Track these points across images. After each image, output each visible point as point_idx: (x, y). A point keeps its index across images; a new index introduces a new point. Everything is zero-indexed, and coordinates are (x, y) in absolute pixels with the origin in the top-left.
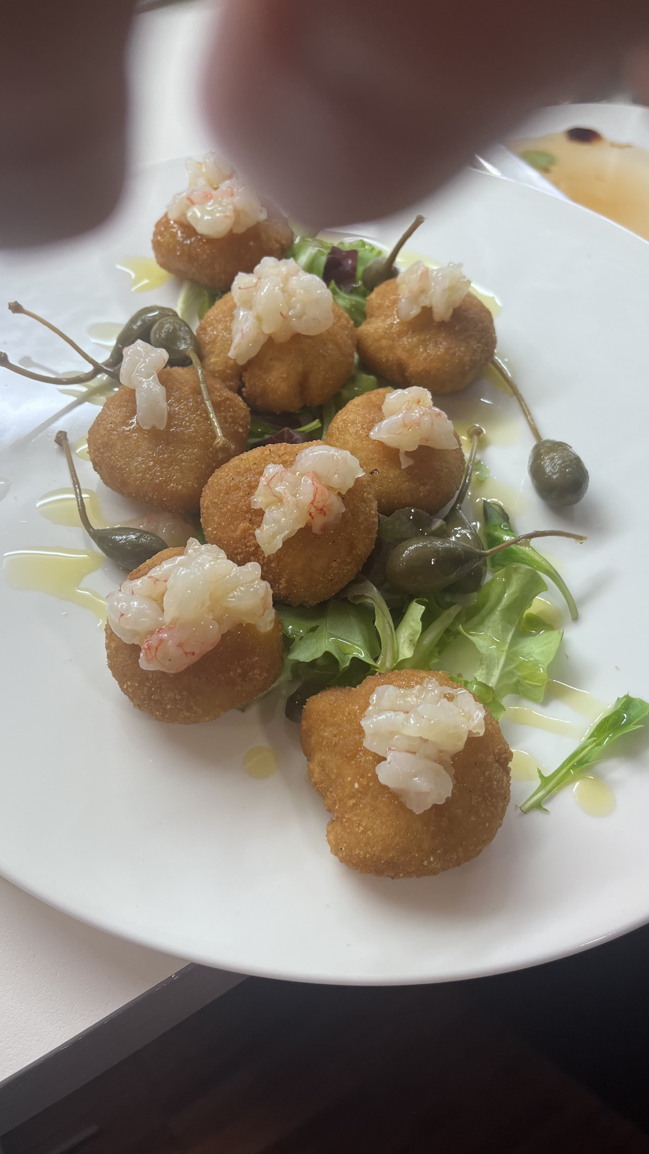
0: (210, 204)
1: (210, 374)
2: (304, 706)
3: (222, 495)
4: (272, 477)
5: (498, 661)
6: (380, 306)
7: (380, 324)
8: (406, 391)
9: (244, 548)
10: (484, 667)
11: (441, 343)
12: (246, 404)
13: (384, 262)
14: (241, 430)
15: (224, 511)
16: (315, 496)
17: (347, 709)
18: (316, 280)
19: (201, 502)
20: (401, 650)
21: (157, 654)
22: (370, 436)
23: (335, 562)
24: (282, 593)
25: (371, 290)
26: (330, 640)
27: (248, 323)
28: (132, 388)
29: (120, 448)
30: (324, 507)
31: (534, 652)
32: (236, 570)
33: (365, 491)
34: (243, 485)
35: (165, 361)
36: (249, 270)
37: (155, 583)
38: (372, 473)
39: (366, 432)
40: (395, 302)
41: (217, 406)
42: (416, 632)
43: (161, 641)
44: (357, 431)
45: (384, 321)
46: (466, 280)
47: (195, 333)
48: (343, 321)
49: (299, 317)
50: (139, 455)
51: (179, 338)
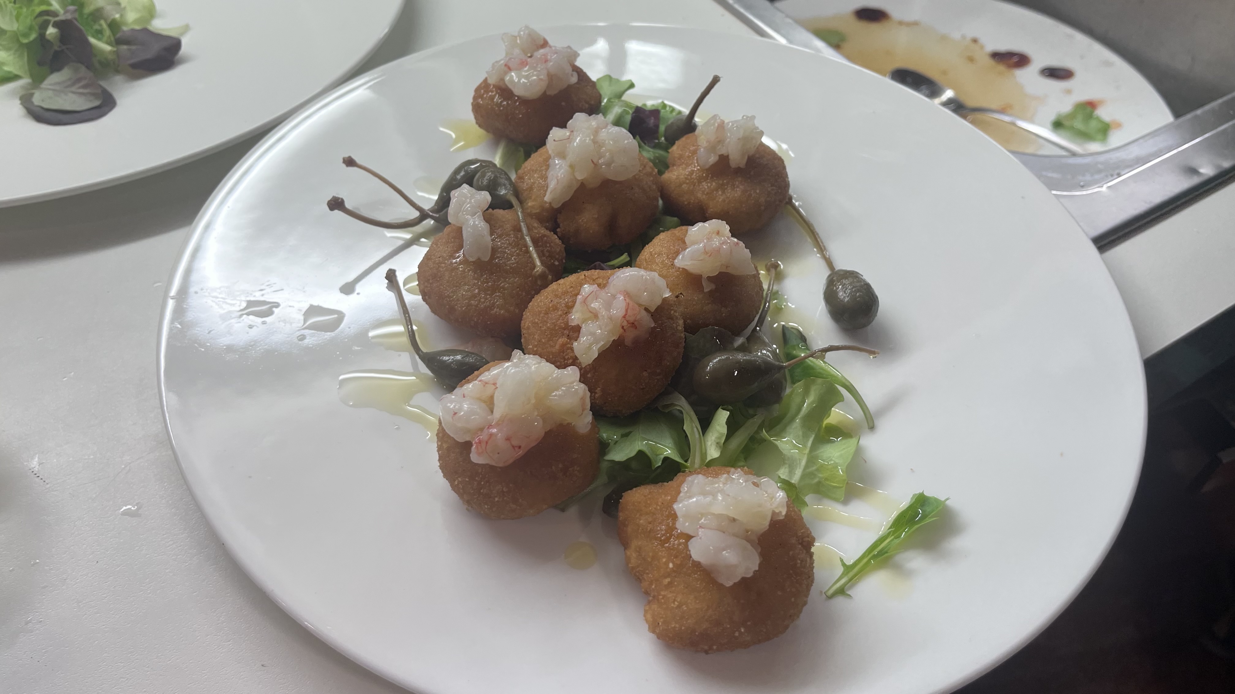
0: (526, 69)
1: (528, 215)
2: (620, 500)
3: (542, 315)
4: (587, 295)
5: (800, 461)
6: (681, 157)
7: (681, 171)
8: (706, 224)
9: (562, 361)
10: (787, 466)
11: (738, 187)
12: (561, 241)
13: (684, 118)
14: (557, 263)
15: (544, 329)
16: (627, 310)
17: (660, 500)
18: (623, 132)
19: (522, 325)
20: (709, 452)
21: (487, 447)
22: (675, 264)
23: (646, 372)
24: (598, 402)
25: (672, 144)
26: (644, 443)
27: (562, 170)
28: (458, 225)
29: (448, 278)
30: (635, 321)
31: (834, 456)
32: (557, 372)
33: (673, 310)
34: (560, 305)
35: (488, 202)
36: (563, 126)
37: (484, 386)
38: (677, 297)
39: (671, 262)
40: (695, 152)
41: (535, 242)
42: (722, 434)
43: (491, 435)
44: (663, 261)
45: (686, 168)
46: (759, 130)
47: (514, 181)
48: (648, 169)
49: (608, 165)
50: (465, 284)
51: (499, 185)
